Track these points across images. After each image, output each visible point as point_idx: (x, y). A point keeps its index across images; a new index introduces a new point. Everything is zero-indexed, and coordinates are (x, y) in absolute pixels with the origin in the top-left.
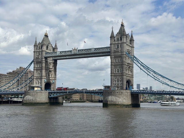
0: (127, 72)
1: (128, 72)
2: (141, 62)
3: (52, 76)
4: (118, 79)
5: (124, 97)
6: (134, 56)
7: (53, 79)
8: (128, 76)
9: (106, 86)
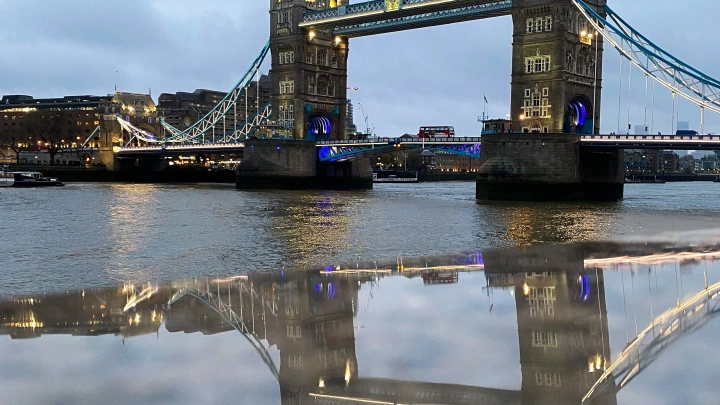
0: (575, 68)
1: (579, 69)
2: (633, 31)
3: (331, 93)
4: (536, 97)
5: (553, 160)
6: (605, 6)
7: (337, 101)
8: (575, 84)
9: (492, 121)
